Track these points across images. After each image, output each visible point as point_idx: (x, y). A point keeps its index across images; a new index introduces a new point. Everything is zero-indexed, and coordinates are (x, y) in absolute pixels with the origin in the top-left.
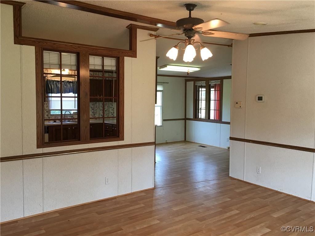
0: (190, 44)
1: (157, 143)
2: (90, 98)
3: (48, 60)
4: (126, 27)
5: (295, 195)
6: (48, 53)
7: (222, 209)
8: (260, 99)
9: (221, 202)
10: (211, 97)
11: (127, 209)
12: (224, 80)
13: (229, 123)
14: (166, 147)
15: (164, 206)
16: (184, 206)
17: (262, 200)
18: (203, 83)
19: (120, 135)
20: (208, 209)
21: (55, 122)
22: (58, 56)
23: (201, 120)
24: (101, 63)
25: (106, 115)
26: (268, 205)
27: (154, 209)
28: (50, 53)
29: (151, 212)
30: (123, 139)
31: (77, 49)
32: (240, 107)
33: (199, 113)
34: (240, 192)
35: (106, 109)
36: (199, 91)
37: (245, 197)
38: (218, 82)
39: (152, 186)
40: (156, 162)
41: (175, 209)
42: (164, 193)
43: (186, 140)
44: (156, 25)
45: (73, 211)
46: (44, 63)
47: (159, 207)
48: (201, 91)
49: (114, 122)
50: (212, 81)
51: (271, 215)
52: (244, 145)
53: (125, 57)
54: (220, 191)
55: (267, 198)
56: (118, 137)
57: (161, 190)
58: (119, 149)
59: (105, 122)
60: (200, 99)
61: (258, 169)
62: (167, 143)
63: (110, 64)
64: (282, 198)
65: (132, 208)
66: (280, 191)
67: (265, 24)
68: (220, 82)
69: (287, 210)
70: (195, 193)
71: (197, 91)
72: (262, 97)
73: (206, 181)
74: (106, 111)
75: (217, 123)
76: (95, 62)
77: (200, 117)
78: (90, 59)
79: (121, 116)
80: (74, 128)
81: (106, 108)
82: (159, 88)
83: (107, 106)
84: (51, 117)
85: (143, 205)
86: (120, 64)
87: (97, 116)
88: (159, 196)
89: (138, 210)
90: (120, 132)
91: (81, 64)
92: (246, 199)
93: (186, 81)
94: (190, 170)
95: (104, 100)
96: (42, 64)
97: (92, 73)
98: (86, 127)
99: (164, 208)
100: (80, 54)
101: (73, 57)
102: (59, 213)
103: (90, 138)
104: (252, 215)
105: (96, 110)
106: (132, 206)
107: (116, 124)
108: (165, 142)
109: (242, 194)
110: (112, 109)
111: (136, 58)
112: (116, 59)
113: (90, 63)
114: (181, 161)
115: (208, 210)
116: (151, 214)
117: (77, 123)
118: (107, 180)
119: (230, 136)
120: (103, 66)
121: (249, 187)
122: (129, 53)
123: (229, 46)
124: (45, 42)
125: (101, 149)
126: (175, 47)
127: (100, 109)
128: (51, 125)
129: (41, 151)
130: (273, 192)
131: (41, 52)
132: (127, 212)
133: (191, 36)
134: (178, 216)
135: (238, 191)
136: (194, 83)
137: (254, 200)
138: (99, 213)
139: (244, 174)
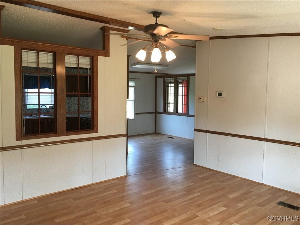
0: (156, 47)
1: (129, 135)
2: (66, 94)
3: (26, 58)
4: (100, 29)
5: (249, 179)
6: (27, 52)
7: (186, 192)
8: (220, 94)
9: (185, 186)
10: (179, 93)
11: (102, 195)
12: (191, 77)
13: (193, 116)
14: (138, 139)
15: (135, 191)
16: (153, 191)
17: (221, 183)
18: (172, 80)
19: (95, 128)
20: (174, 192)
21: (31, 116)
22: (35, 55)
23: (170, 113)
24: (76, 61)
25: (81, 109)
26: (225, 188)
27: (126, 194)
28: (28, 52)
29: (123, 197)
30: (97, 131)
31: (54, 49)
32: (203, 102)
33: (168, 107)
34: (202, 177)
35: (81, 104)
36: (168, 87)
37: (206, 181)
38: (185, 79)
39: (124, 174)
40: (128, 152)
41: (144, 194)
42: (135, 180)
43: (157, 132)
44: (127, 28)
45: (51, 198)
46: (22, 61)
47: (130, 192)
48: (170, 87)
49: (89, 116)
50: (180, 78)
51: (227, 196)
52: (207, 136)
53: (98, 56)
54: (185, 176)
55: (225, 182)
56: (93, 129)
57: (132, 177)
58: (93, 141)
59: (80, 116)
60: (169, 94)
61: (218, 157)
62: (139, 135)
63: (85, 62)
64: (238, 181)
65: (105, 194)
66: (237, 176)
67: (222, 30)
68: (186, 79)
69: (241, 192)
70: (163, 179)
71: (166, 87)
72: (221, 93)
73: (174, 168)
74: (81, 105)
75: (184, 116)
76: (71, 61)
77: (169, 111)
78: (66, 57)
79: (95, 110)
80: (50, 122)
81: (81, 102)
82: (131, 84)
83: (82, 100)
84: (27, 112)
85: (116, 191)
86: (95, 63)
87: (72, 110)
88: (130, 182)
89: (111, 196)
90: (94, 124)
91: (57, 62)
92: (207, 183)
93: (157, 77)
94: (159, 159)
95: (79, 96)
96: (21, 63)
97: (67, 69)
98: (62, 121)
99: (135, 193)
100: (57, 53)
101: (50, 56)
102: (38, 200)
103: (67, 130)
104: (211, 197)
105: (71, 104)
106: (105, 192)
107: (90, 117)
108: (137, 134)
109: (203, 179)
110: (87, 103)
111: (109, 57)
112: (90, 58)
113: (66, 62)
114: (151, 151)
115: (174, 194)
116: (123, 198)
117: (53, 117)
118: (82, 170)
119: (194, 128)
120: (78, 64)
121: (210, 173)
122: (102, 53)
123: (193, 47)
124: (24, 42)
125: (76, 141)
126: (144, 49)
127: (75, 104)
128: (28, 119)
129: (20, 143)
130: (231, 176)
131: (19, 51)
132: (101, 197)
133: (157, 40)
134: (147, 199)
135: (200, 176)
136: (164, 80)
137: (214, 184)
138: (75, 199)
139: (206, 161)
